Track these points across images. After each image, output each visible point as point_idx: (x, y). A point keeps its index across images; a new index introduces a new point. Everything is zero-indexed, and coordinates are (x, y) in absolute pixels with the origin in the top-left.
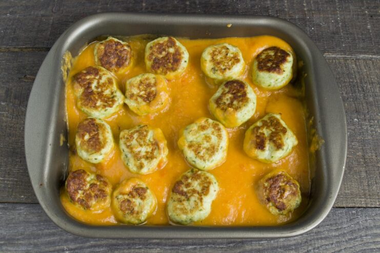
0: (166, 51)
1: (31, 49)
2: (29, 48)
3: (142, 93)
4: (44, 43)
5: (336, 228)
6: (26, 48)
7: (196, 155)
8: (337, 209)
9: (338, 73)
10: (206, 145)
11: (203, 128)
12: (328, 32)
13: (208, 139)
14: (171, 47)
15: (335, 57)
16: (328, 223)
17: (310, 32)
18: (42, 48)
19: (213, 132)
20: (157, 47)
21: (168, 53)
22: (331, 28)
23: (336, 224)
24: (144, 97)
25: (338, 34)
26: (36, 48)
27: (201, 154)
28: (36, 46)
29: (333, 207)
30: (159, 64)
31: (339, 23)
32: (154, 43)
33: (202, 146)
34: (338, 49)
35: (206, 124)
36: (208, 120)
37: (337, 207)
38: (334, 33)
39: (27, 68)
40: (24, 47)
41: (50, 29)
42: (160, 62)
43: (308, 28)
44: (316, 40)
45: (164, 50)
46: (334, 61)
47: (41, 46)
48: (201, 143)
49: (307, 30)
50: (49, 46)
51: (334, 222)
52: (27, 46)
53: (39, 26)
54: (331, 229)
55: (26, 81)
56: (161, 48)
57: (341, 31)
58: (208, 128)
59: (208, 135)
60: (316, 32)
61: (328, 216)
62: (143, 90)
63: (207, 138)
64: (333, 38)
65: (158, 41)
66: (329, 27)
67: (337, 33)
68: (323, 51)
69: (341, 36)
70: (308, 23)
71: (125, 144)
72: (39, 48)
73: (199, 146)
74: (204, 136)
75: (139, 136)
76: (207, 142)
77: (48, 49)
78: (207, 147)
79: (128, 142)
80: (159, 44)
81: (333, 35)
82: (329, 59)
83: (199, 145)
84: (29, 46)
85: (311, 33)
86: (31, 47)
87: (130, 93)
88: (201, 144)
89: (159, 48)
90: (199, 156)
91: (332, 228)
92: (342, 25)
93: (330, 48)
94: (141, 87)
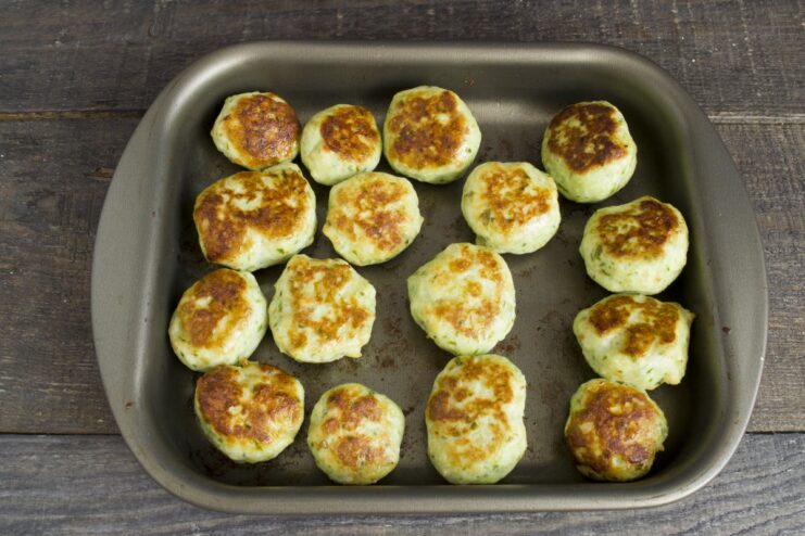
0: (429, 118)
1: (107, 114)
2: (103, 111)
3: (365, 215)
4: (134, 100)
5: (754, 476)
6: (97, 112)
7: (456, 328)
8: (756, 436)
9: (750, 153)
10: (474, 302)
11: (460, 266)
12: (726, 68)
13: (475, 288)
14: (444, 112)
15: (742, 120)
16: (738, 466)
17: (688, 68)
18: (131, 111)
19: (483, 272)
20: (415, 104)
21: (435, 124)
22: (731, 59)
23: (756, 467)
24: (368, 225)
25: (747, 72)
26: (117, 111)
27: (467, 325)
28: (118, 107)
29: (747, 433)
30: (411, 142)
31: (747, 49)
32: (410, 95)
33: (464, 306)
34: (747, 104)
35: (465, 257)
36: (466, 247)
37: (755, 433)
38: (737, 70)
39: (102, 154)
40: (93, 109)
41: (146, 71)
42: (414, 139)
43: (683, 61)
44: (700, 85)
45: (427, 114)
46: (740, 128)
47: (128, 106)
48: (461, 299)
49: (681, 65)
50: (145, 107)
51: (752, 464)
52: (99, 107)
53: (122, 66)
54: (746, 479)
55: (100, 179)
56: (422, 108)
57: (753, 64)
58: (470, 264)
59: (474, 282)
60: (700, 69)
61: (739, 451)
62: (367, 208)
63: (473, 288)
64: (737, 79)
65: (420, 93)
66: (727, 57)
67: (744, 69)
68: (716, 107)
69: (753, 76)
70: (682, 50)
71: (291, 282)
72: (125, 111)
73: (459, 308)
74: (465, 284)
75: (325, 279)
76: (475, 295)
77: (142, 113)
78: (477, 308)
79: (298, 280)
80: (419, 99)
81: (735, 74)
82: (730, 124)
83: (457, 306)
84: (104, 107)
85: (690, 70)
86: (109, 108)
87: (337, 216)
88: (461, 304)
89: (418, 108)
90: (462, 331)
91: (748, 476)
92: (754, 54)
93: (731, 101)
94: (363, 201)
